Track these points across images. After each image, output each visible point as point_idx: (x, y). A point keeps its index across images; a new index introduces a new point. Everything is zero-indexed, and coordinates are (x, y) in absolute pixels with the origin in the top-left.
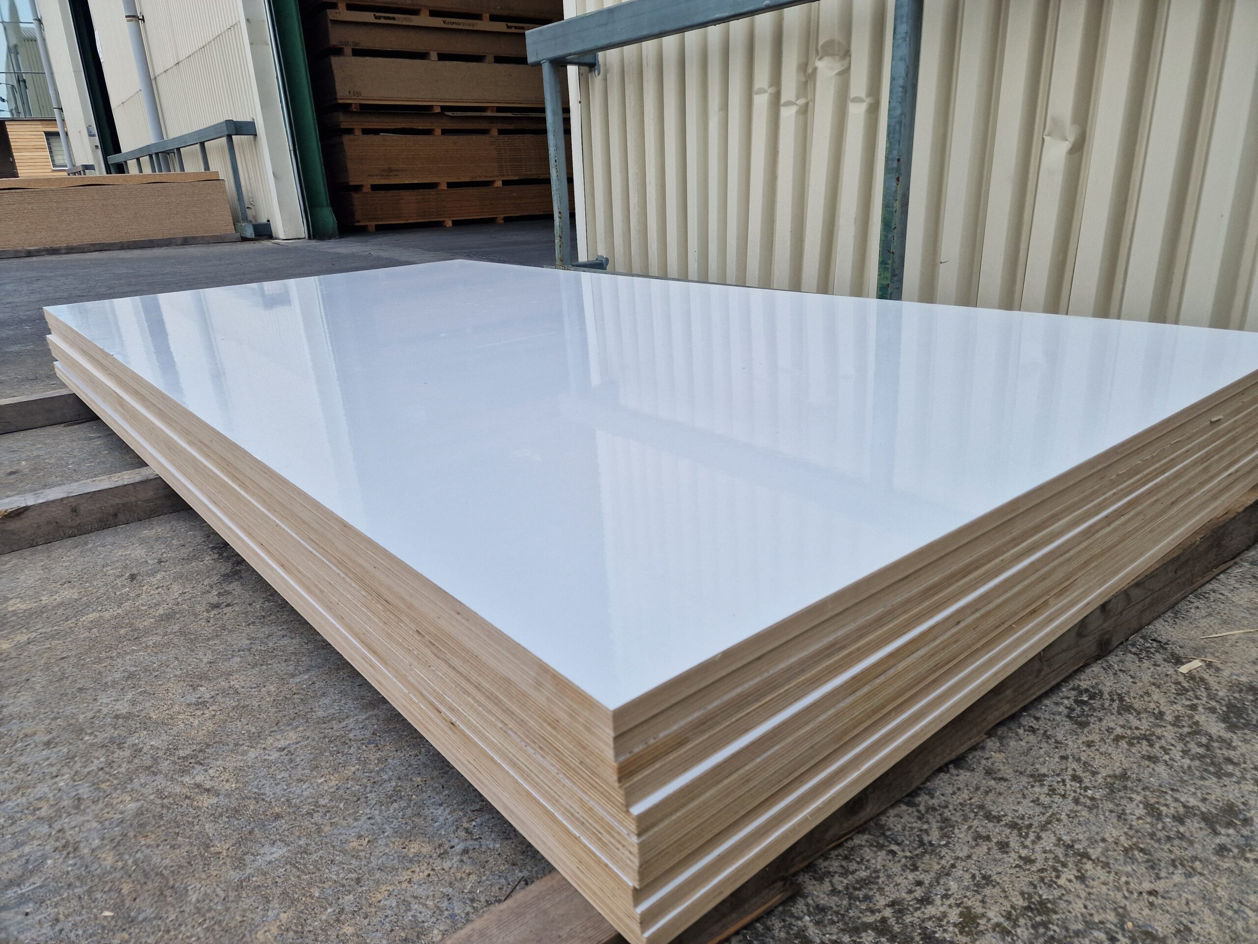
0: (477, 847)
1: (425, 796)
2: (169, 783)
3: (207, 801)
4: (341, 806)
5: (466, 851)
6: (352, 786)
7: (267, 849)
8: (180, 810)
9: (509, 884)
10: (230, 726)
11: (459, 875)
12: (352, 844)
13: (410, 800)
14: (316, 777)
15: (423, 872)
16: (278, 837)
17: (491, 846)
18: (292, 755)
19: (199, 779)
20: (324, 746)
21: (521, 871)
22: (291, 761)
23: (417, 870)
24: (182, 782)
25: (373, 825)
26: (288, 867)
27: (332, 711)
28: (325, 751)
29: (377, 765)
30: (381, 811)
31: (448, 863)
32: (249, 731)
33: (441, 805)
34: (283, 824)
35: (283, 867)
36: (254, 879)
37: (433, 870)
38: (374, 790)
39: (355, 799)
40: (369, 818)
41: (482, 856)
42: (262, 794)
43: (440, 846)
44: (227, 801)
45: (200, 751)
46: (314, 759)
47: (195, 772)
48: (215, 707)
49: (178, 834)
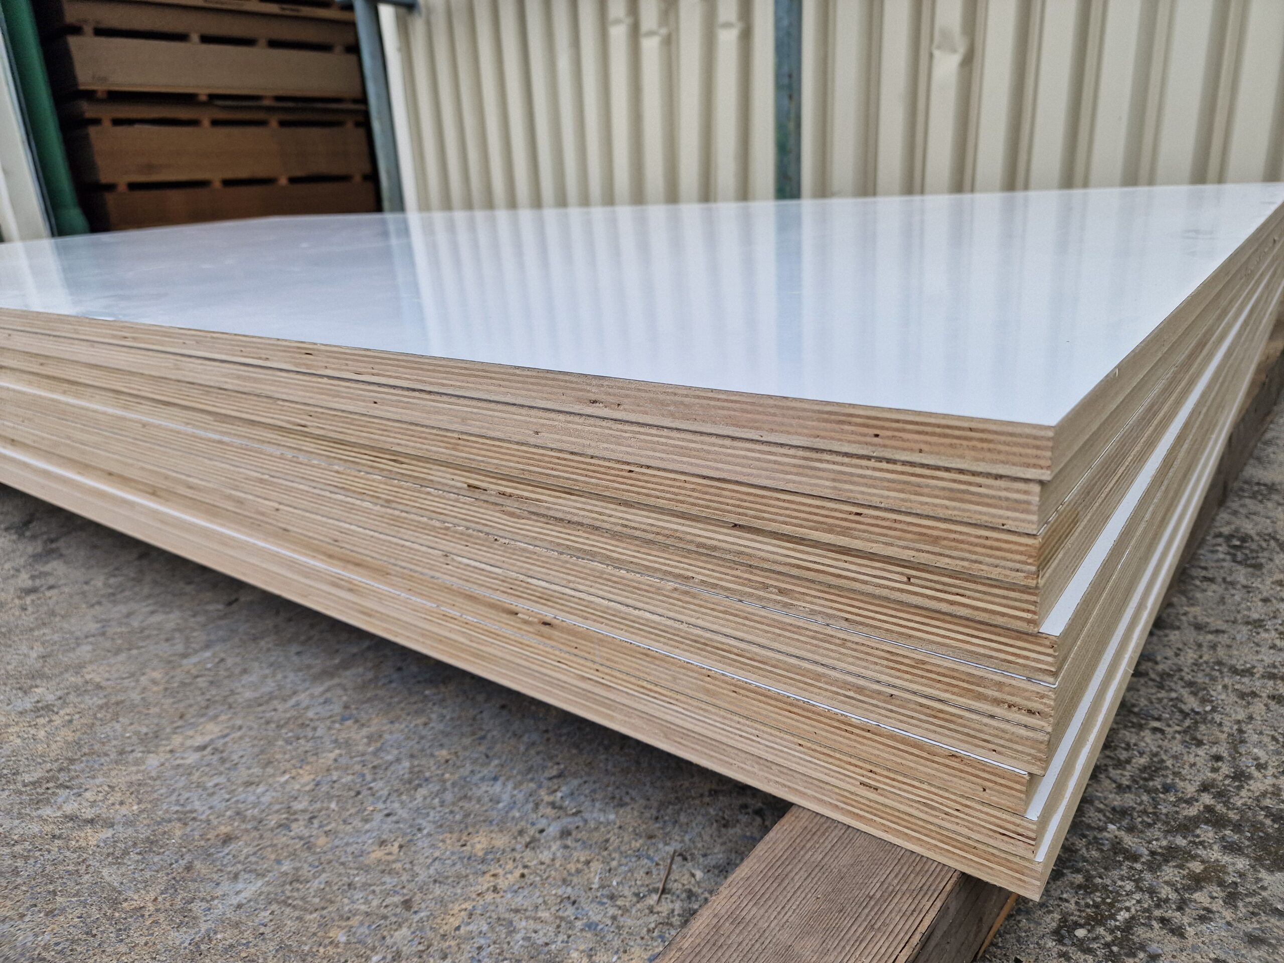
0: (581, 824)
1: (465, 771)
2: (16, 822)
3: (94, 837)
4: (333, 805)
5: (565, 833)
6: (340, 778)
7: (226, 886)
8: (47, 856)
9: (657, 864)
10: (102, 732)
11: (572, 867)
12: (373, 856)
13: (444, 781)
14: (273, 775)
15: (511, 873)
16: (240, 867)
17: (602, 819)
18: (222, 752)
19: (69, 809)
20: (271, 733)
21: (666, 844)
22: (223, 761)
23: (500, 871)
24: (40, 817)
25: (397, 822)
26: (274, 907)
27: (265, 689)
28: (276, 740)
29: (369, 744)
30: (402, 803)
31: (546, 853)
32: (137, 733)
33: (495, 779)
34: (242, 848)
35: (265, 909)
36: (219, 936)
37: (525, 867)
38: (378, 776)
39: (352, 793)
40: (388, 815)
41: (596, 834)
42: (191, 812)
43: (521, 832)
44: (130, 831)
45: (61, 770)
46: (262, 752)
47: (60, 800)
48: (68, 711)
49: (54, 893)
